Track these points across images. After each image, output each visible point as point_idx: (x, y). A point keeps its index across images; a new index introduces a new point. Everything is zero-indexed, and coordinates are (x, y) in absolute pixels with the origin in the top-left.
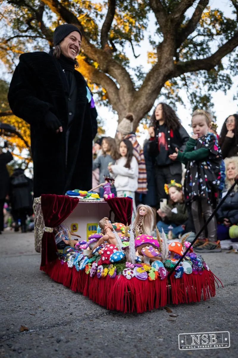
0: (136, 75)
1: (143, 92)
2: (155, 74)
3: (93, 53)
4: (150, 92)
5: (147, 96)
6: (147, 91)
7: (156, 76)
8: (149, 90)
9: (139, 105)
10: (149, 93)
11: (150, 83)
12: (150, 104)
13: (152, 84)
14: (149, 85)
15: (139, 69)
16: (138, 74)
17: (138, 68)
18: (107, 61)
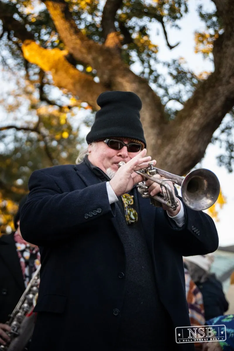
0: (171, 74)
1: (182, 127)
2: (208, 95)
3: (84, 50)
4: (197, 128)
5: (191, 136)
6: (191, 127)
7: (209, 99)
8: (195, 125)
9: (173, 152)
10: (194, 131)
11: (197, 112)
12: (196, 151)
13: (201, 113)
14: (195, 116)
15: (176, 64)
16: (175, 73)
17: (174, 61)
18: (110, 67)
